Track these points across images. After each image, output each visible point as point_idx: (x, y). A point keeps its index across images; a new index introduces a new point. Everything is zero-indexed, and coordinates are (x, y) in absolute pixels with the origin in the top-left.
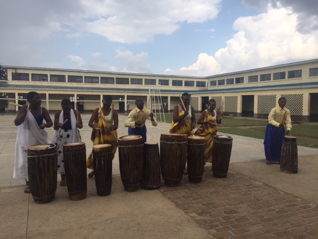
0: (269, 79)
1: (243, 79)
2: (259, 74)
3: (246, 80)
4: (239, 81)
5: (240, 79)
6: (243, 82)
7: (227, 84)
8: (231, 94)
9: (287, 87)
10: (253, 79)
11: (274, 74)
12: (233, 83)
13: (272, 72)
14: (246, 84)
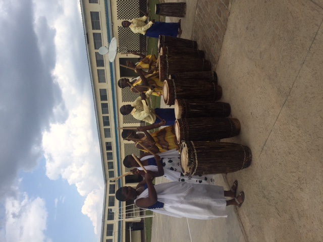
0: (108, 117)
1: (107, 143)
2: (103, 127)
3: (108, 140)
4: (109, 147)
5: (108, 145)
6: (110, 143)
7: (112, 159)
8: (122, 151)
9: (115, 97)
10: (107, 133)
11: (103, 113)
12: (112, 153)
13: (101, 115)
14: (112, 140)
